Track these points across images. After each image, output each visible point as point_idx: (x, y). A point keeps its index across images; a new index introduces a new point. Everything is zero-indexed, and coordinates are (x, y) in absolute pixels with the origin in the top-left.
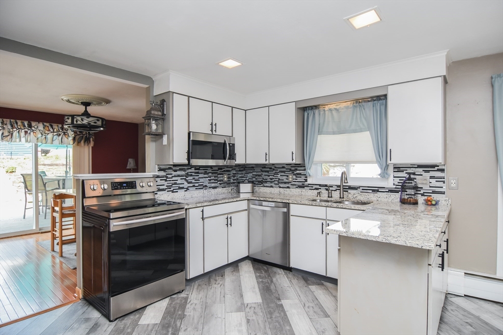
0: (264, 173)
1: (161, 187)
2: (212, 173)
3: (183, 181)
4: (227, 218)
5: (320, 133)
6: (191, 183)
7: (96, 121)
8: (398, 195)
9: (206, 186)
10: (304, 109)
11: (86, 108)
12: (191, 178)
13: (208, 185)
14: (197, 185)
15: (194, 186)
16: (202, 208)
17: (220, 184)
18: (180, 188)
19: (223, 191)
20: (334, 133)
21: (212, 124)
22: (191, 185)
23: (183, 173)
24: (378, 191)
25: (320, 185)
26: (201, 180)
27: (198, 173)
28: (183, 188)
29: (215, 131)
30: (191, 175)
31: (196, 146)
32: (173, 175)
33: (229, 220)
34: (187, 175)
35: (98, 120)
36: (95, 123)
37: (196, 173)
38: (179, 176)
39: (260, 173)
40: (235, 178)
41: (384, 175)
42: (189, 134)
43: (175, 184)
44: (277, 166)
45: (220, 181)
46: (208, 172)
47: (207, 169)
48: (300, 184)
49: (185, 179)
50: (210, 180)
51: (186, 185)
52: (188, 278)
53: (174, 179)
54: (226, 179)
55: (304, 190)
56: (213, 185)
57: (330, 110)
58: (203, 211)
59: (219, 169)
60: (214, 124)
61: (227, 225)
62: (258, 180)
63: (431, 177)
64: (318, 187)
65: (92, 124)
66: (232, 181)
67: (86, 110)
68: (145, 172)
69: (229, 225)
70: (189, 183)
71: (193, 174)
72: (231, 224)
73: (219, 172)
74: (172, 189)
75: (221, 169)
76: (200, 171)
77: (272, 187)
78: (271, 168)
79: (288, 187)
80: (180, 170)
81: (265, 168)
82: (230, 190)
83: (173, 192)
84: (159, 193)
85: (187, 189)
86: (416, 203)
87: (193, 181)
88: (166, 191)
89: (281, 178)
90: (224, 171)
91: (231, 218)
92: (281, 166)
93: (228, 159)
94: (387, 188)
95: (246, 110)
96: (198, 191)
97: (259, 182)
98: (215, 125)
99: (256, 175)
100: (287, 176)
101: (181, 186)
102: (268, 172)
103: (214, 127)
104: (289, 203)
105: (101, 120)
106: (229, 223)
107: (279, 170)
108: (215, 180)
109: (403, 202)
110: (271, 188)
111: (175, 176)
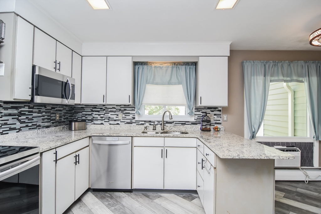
0: (95, 113)
2: (46, 112)
3: (15, 121)
4: (76, 156)
5: (147, 82)
6: (24, 122)
8: (199, 126)
9: (39, 126)
10: (135, 64)
13: (41, 124)
14: (30, 125)
15: (27, 126)
16: (54, 151)
17: (53, 123)
18: (11, 129)
19: (56, 130)
21: (56, 62)
22: (24, 125)
23: (15, 111)
24: (185, 124)
25: (145, 121)
26: (35, 120)
27: (32, 112)
28: (14, 129)
29: (59, 69)
30: (24, 114)
34: (20, 114)
37: (29, 112)
38: (10, 115)
39: (90, 113)
40: (65, 117)
42: (34, 67)
43: (6, 124)
44: (108, 107)
45: (53, 120)
46: (42, 111)
47: (41, 108)
48: (129, 121)
49: (18, 119)
50: (43, 119)
51: (18, 125)
53: (4, 118)
54: (58, 118)
55: (132, 126)
56: (46, 124)
57: (155, 67)
58: (56, 153)
59: (53, 108)
60: (58, 62)
62: (88, 118)
63: (215, 115)
64: (143, 122)
66: (63, 120)
69: (77, 163)
70: (22, 123)
71: (27, 113)
73: (52, 111)
75: (54, 108)
76: (34, 110)
77: (102, 124)
78: (101, 109)
79: (118, 124)
80: (12, 108)
81: (95, 108)
82: (62, 129)
83: (2, 134)
85: (20, 130)
86: (210, 131)
87: (27, 121)
89: (112, 116)
90: (57, 110)
91: (79, 156)
92: (111, 107)
93: (71, 99)
94: (191, 122)
95: (82, 56)
96: (32, 131)
97: (89, 120)
98: (60, 64)
99: (86, 115)
100: (117, 115)
101: (13, 126)
102: (98, 111)
103: (58, 65)
104: (132, 137)
107: (110, 110)
108: (48, 119)
109: (203, 130)
110: (102, 125)
111: (6, 115)
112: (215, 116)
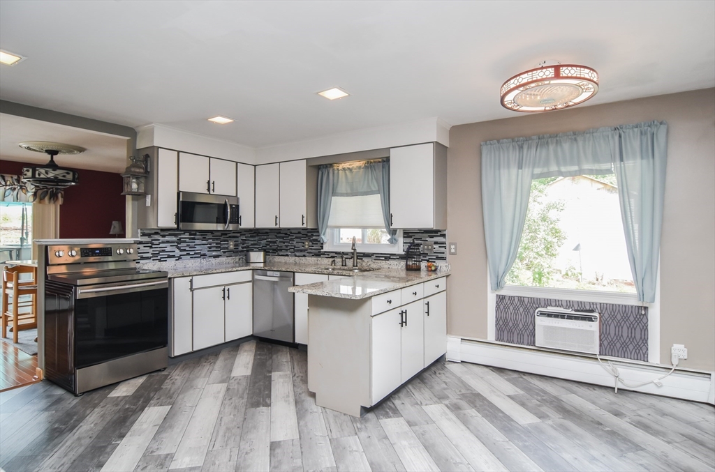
0: (279, 240)
1: (145, 255)
2: (213, 240)
3: (174, 249)
4: (224, 290)
5: (334, 194)
6: (185, 250)
7: (65, 174)
8: (403, 263)
9: (205, 255)
10: (319, 167)
11: (52, 158)
12: (185, 244)
13: (207, 253)
14: (191, 253)
15: (188, 254)
16: (191, 278)
17: (224, 252)
18: (169, 257)
19: (228, 261)
20: (347, 195)
21: (209, 182)
22: (185, 253)
23: (174, 239)
24: (390, 258)
25: (336, 253)
26: (198, 248)
27: (194, 239)
28: (174, 256)
29: (213, 190)
30: (185, 242)
31: (188, 208)
32: (160, 241)
33: (226, 292)
34: (180, 241)
35: (68, 173)
36: (64, 176)
37: (190, 239)
38: (168, 242)
39: (274, 240)
40: (245, 245)
41: (393, 241)
42: (178, 194)
43: (164, 251)
44: (293, 231)
45: (224, 248)
46: (207, 238)
47: (206, 235)
48: (317, 251)
49: (177, 246)
50: (210, 248)
51: (178, 253)
52: (173, 356)
53: (161, 245)
54: (231, 246)
55: (320, 259)
56: (214, 253)
57: (344, 169)
58: (191, 281)
59: (222, 234)
60: (211, 182)
61: (224, 298)
62: (273, 247)
63: (436, 243)
64: (334, 255)
65: (60, 178)
66: (240, 249)
67: (52, 160)
68: (125, 237)
69: (226, 298)
70: (181, 250)
71: (187, 240)
72: (228, 297)
73: (222, 238)
74: (159, 257)
75: (226, 234)
76: (196, 237)
77: (287, 255)
78: (286, 234)
79: (304, 256)
80: (170, 235)
81: (280, 233)
82: (237, 260)
83: (160, 260)
84: (141, 261)
85: (179, 258)
86: (418, 269)
87: (187, 249)
88: (151, 260)
89: (297, 245)
90: (230, 237)
91: (228, 290)
92: (297, 231)
93: (230, 223)
94: (398, 255)
95: (255, 166)
96: (193, 260)
97: (274, 250)
98: (213, 183)
99: (271, 242)
100: (304, 243)
101: (171, 254)
102: (283, 238)
103: (212, 185)
104: (294, 272)
105: (71, 173)
106: (226, 295)
107: (295, 235)
108: (217, 247)
109: (408, 269)
110: (287, 257)
111: (163, 243)
112: (436, 246)
